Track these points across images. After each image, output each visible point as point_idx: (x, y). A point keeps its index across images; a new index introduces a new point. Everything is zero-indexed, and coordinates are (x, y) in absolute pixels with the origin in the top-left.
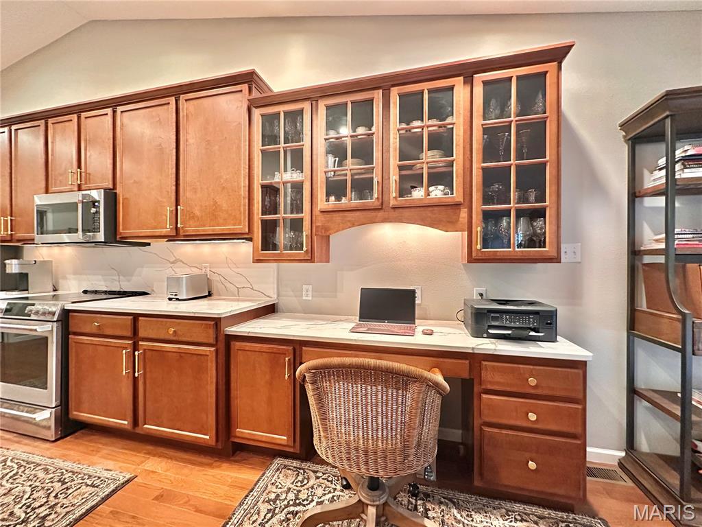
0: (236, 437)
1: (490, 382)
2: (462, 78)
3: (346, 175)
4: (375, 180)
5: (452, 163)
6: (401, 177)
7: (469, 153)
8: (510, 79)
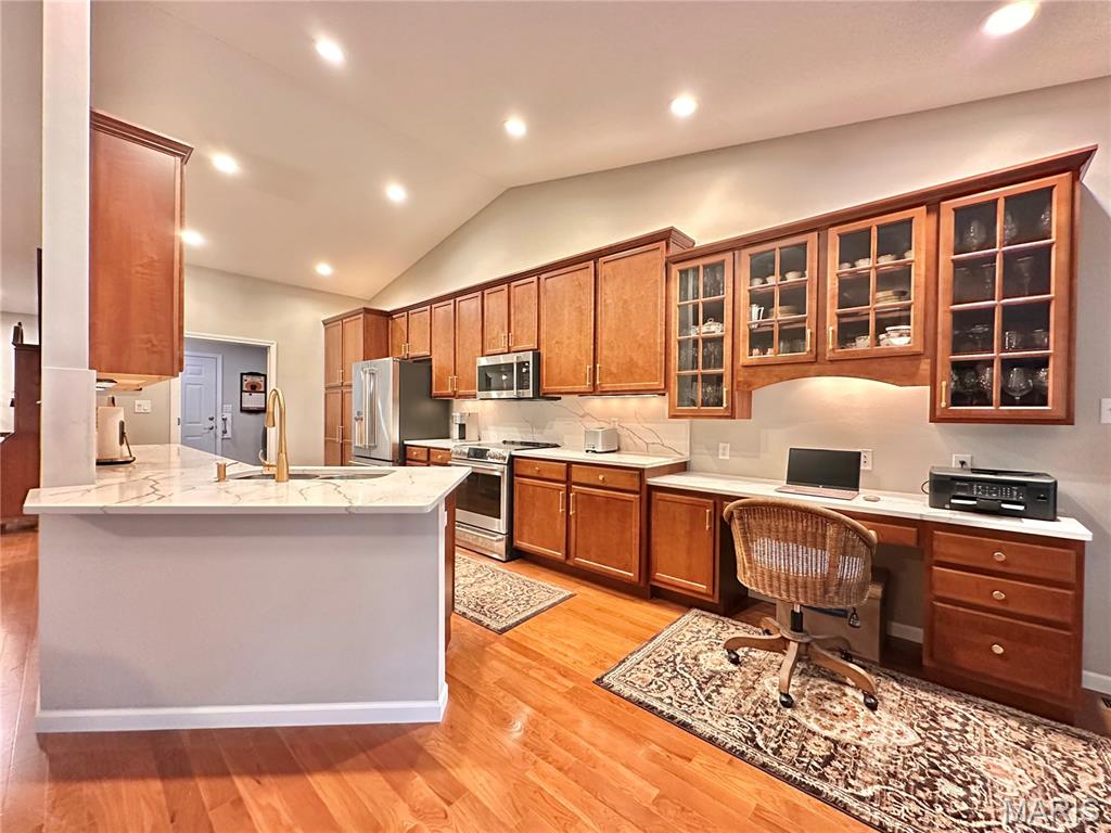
0: (655, 580)
1: (943, 554)
2: (924, 208)
3: (772, 326)
4: (808, 331)
5: (908, 308)
6: (840, 325)
7: (933, 293)
8: (995, 201)
